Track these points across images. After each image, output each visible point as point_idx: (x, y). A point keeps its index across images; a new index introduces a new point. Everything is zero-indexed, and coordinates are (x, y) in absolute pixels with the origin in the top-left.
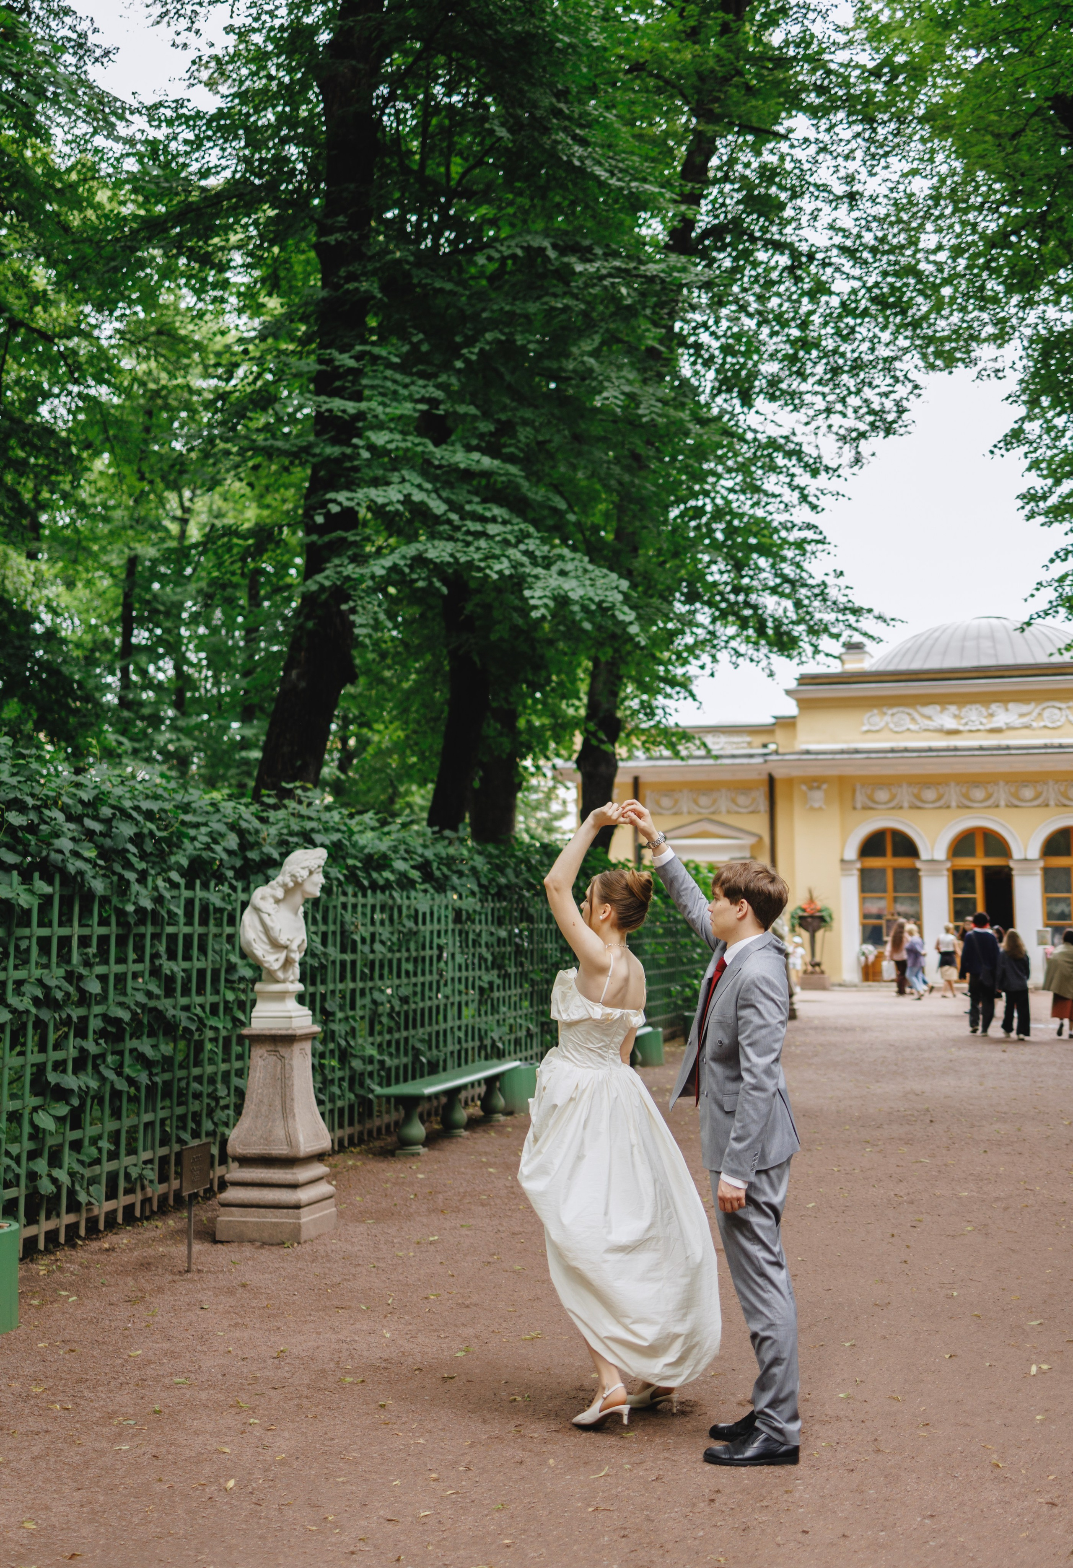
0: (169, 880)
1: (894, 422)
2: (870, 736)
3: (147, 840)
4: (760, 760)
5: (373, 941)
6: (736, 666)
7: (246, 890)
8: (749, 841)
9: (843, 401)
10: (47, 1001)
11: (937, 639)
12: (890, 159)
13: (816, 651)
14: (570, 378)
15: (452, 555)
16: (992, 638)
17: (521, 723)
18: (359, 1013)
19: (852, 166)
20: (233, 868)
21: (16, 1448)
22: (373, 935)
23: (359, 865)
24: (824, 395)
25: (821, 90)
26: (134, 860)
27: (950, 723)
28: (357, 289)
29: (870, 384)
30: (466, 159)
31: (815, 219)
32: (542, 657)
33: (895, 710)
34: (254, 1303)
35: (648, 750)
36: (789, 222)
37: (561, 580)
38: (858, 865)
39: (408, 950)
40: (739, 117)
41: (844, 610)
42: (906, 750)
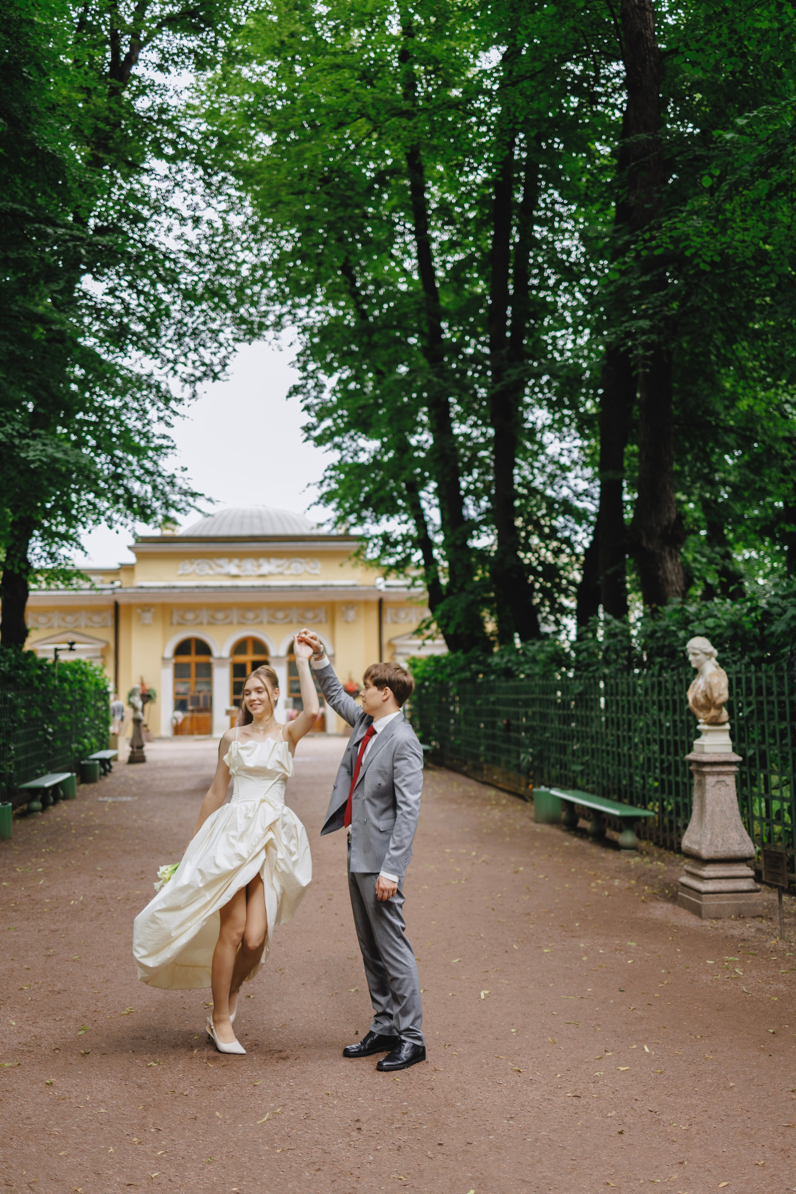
2: (183, 578)
4: (110, 592)
8: (100, 646)
9: (185, 355)
11: (219, 517)
24: (173, 350)
27: (234, 571)
33: (199, 561)
38: (173, 661)
41: (185, 493)
42: (206, 587)
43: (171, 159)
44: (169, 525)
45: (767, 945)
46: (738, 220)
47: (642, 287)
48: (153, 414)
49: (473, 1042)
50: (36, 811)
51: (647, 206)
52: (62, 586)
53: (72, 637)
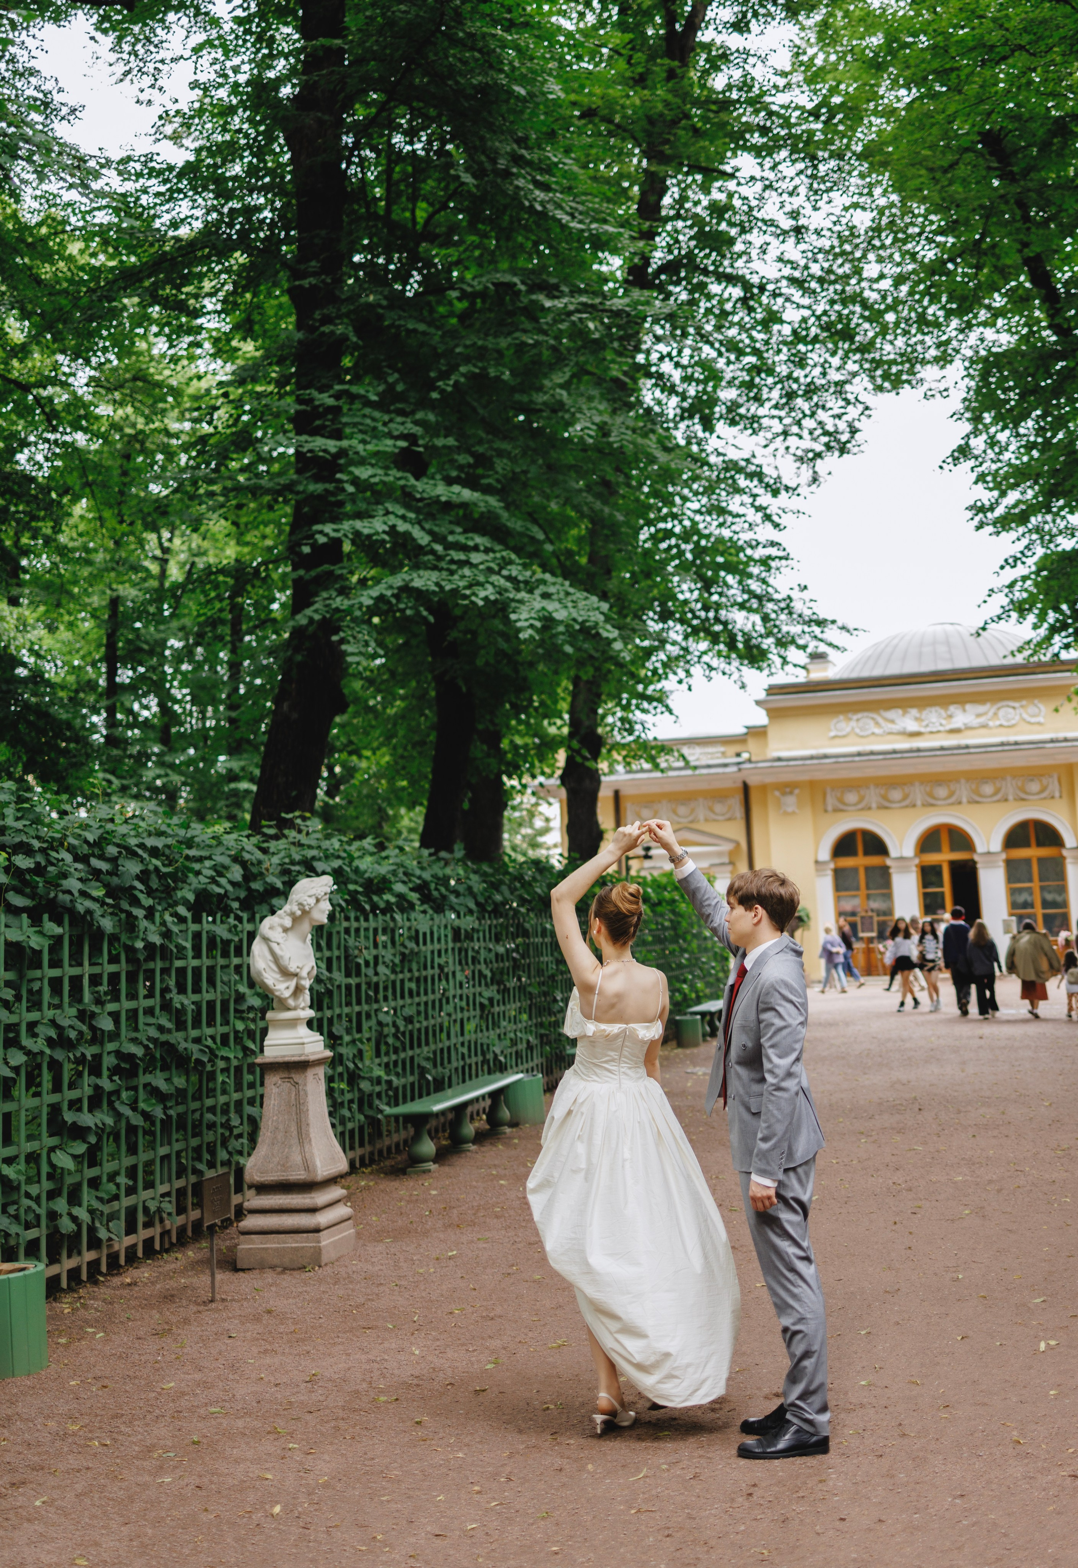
0: (175, 915)
1: (848, 442)
2: (837, 741)
3: (153, 877)
4: (734, 769)
5: (376, 964)
6: (710, 679)
7: (251, 920)
8: (727, 847)
9: (799, 423)
10: (61, 1041)
11: (896, 646)
12: (831, 194)
13: (785, 662)
14: (541, 411)
15: (437, 584)
16: (948, 643)
17: (505, 744)
18: (367, 1035)
19: (797, 202)
20: (237, 899)
21: (59, 1487)
22: (376, 958)
23: (360, 889)
24: (781, 419)
25: (764, 131)
26: (142, 897)
27: (911, 726)
28: (332, 333)
29: (823, 407)
30: (431, 204)
31: (764, 252)
32: (525, 679)
33: (859, 715)
34: (282, 1329)
35: (629, 764)
36: (740, 256)
37: (545, 603)
38: (832, 866)
39: (410, 970)
40: (688, 158)
41: (809, 623)
42: (872, 753)
43: (758, 151)
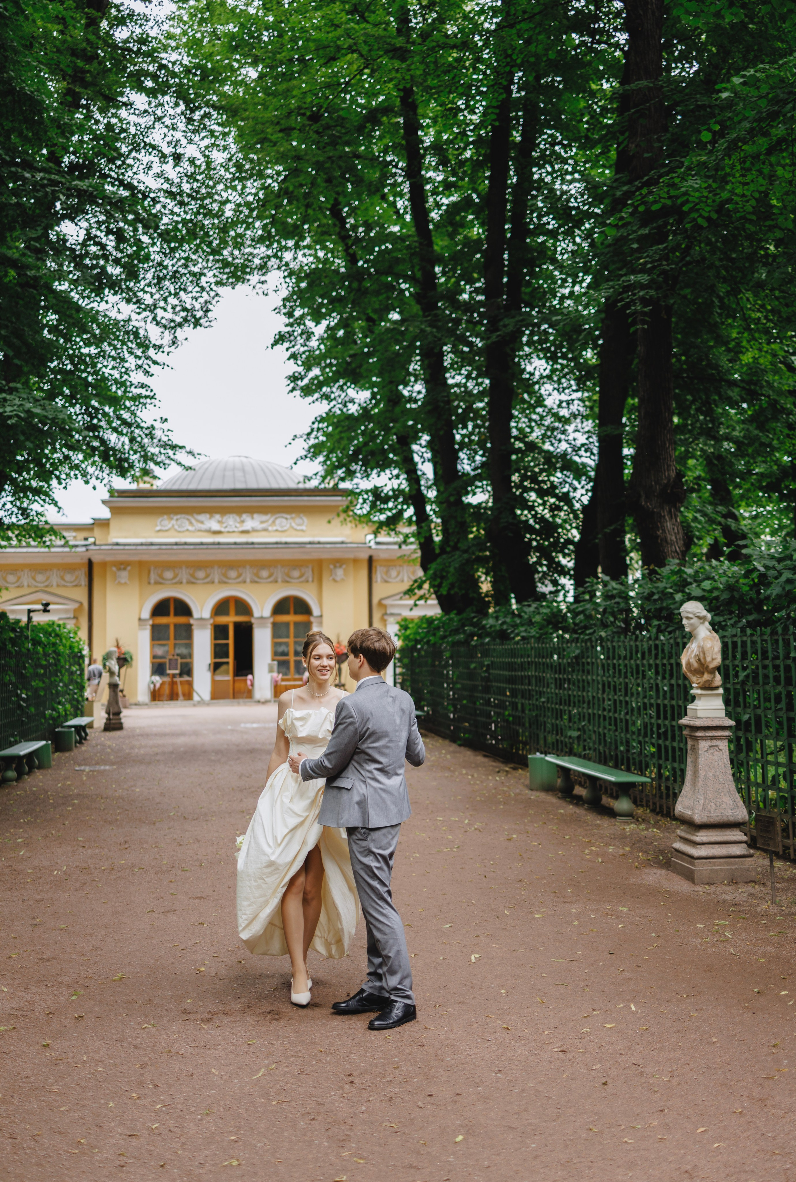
1: (200, 318)
2: (161, 534)
4: (83, 549)
8: (75, 606)
9: (165, 300)
16: (243, 470)
24: (152, 294)
27: (216, 527)
31: (149, 168)
33: (179, 516)
36: (130, 168)
38: (151, 622)
41: (165, 446)
42: (186, 544)
43: (152, 93)
44: (146, 478)
45: (759, 909)
46: (737, 175)
47: (641, 239)
48: (131, 362)
49: (463, 1003)
50: (11, 780)
51: (646, 155)
52: (33, 543)
53: (46, 598)
